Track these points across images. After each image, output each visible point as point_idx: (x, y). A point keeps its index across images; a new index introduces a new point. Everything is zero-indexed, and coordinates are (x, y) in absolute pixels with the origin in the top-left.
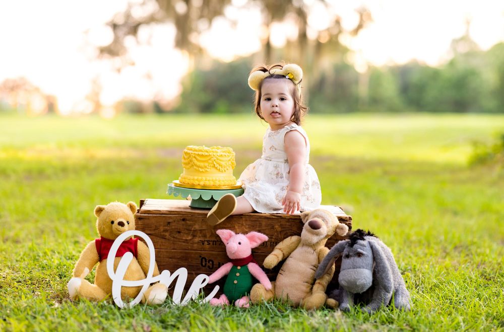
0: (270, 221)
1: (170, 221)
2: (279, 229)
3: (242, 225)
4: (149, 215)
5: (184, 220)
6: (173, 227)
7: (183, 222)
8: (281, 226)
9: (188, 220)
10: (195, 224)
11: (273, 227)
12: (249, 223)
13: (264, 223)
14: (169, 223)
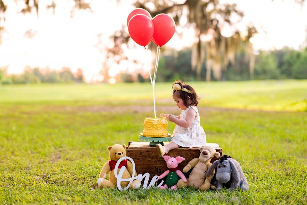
0: (186, 152)
1: (142, 152)
2: (190, 155)
3: (174, 153)
4: (133, 150)
5: (148, 151)
6: (143, 155)
7: (148, 153)
8: (191, 153)
9: (150, 152)
10: (153, 153)
11: (187, 154)
12: (176, 152)
13: (183, 153)
14: (141, 153)
